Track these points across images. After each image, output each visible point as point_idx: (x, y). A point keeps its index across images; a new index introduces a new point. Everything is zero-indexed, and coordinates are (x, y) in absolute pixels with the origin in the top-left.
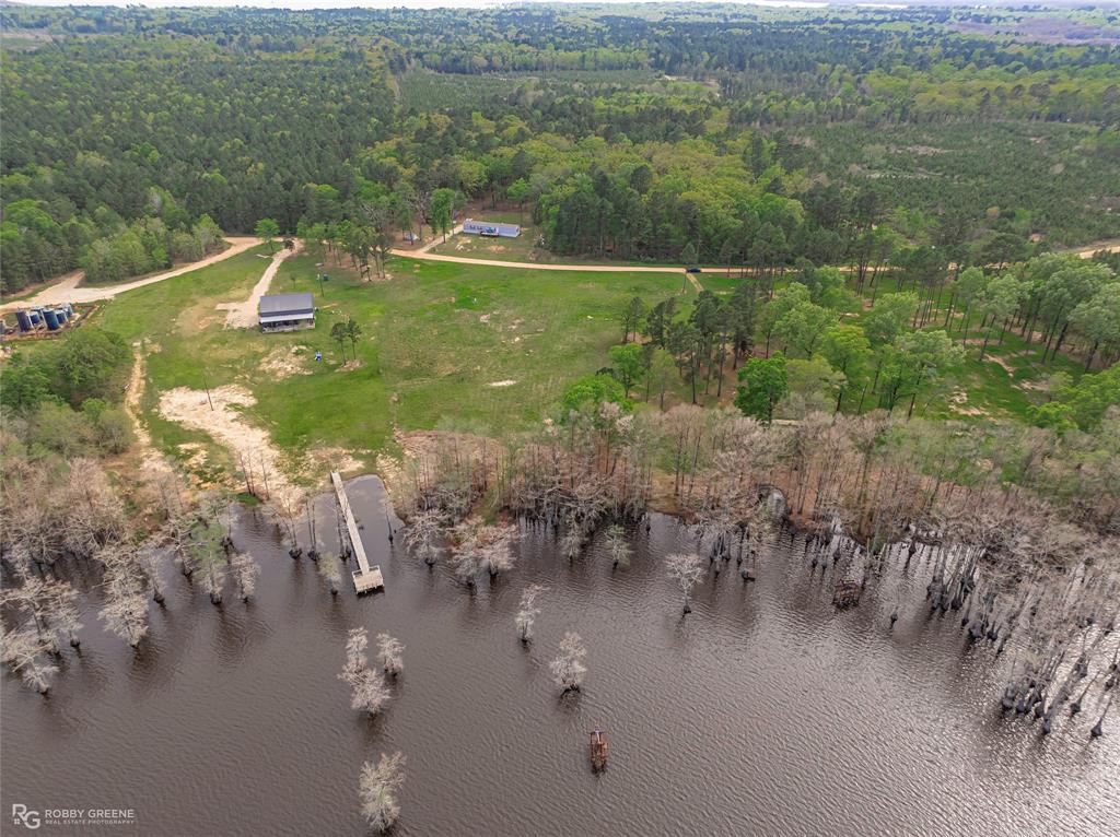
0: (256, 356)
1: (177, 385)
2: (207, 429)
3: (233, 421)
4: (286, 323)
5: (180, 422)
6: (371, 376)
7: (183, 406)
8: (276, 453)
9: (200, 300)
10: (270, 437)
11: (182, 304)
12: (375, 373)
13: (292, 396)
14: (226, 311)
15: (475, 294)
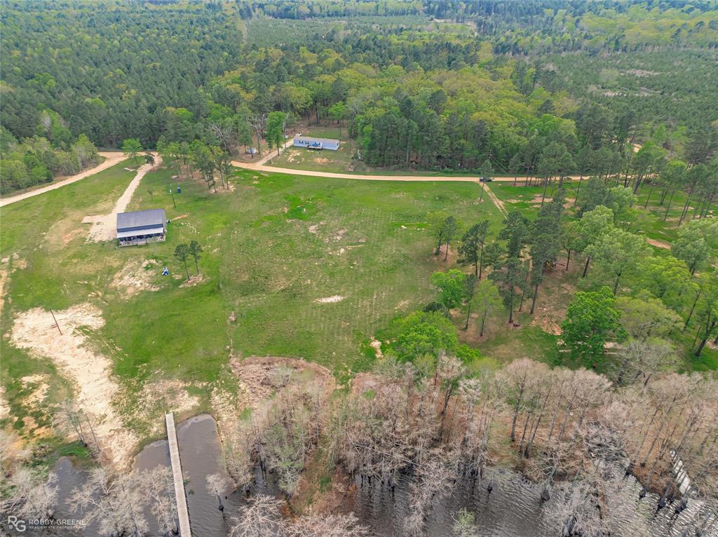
0: (111, 271)
1: (33, 306)
2: (52, 357)
3: (79, 347)
4: (140, 237)
5: (28, 350)
6: (212, 292)
7: (34, 330)
8: (114, 387)
9: (70, 213)
10: (111, 367)
11: (53, 219)
12: (216, 288)
13: (138, 317)
14: (91, 224)
15: (304, 205)
